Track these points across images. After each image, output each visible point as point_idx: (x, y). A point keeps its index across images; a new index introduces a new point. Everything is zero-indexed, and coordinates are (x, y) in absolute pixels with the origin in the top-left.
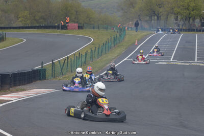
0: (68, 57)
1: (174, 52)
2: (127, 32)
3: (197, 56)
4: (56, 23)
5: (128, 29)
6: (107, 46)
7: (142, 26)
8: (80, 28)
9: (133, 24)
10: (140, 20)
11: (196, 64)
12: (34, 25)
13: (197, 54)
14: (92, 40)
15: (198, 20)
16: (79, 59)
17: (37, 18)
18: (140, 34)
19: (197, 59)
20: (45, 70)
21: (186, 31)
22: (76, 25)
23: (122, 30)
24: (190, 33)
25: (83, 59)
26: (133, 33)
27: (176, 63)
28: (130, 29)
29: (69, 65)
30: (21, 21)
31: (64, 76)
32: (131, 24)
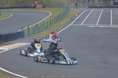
0: (37, 24)
1: (99, 20)
2: (71, 9)
3: (112, 22)
4: (30, 5)
5: (71, 7)
6: (59, 17)
7: (79, 5)
8: (44, 7)
9: (74, 4)
10: (78, 2)
11: (111, 26)
12: (17, 6)
13: (112, 21)
14: (51, 14)
15: (112, 1)
16: (43, 25)
17: (19, 2)
18: (79, 10)
19: (112, 23)
20: (24, 32)
21: (105, 8)
22: (41, 5)
23: (68, 8)
24: (108, 8)
25: (46, 25)
26: (75, 9)
27: (100, 26)
28: (72, 7)
29: (38, 29)
30: (9, 4)
31: (35, 35)
32: (73, 4)
